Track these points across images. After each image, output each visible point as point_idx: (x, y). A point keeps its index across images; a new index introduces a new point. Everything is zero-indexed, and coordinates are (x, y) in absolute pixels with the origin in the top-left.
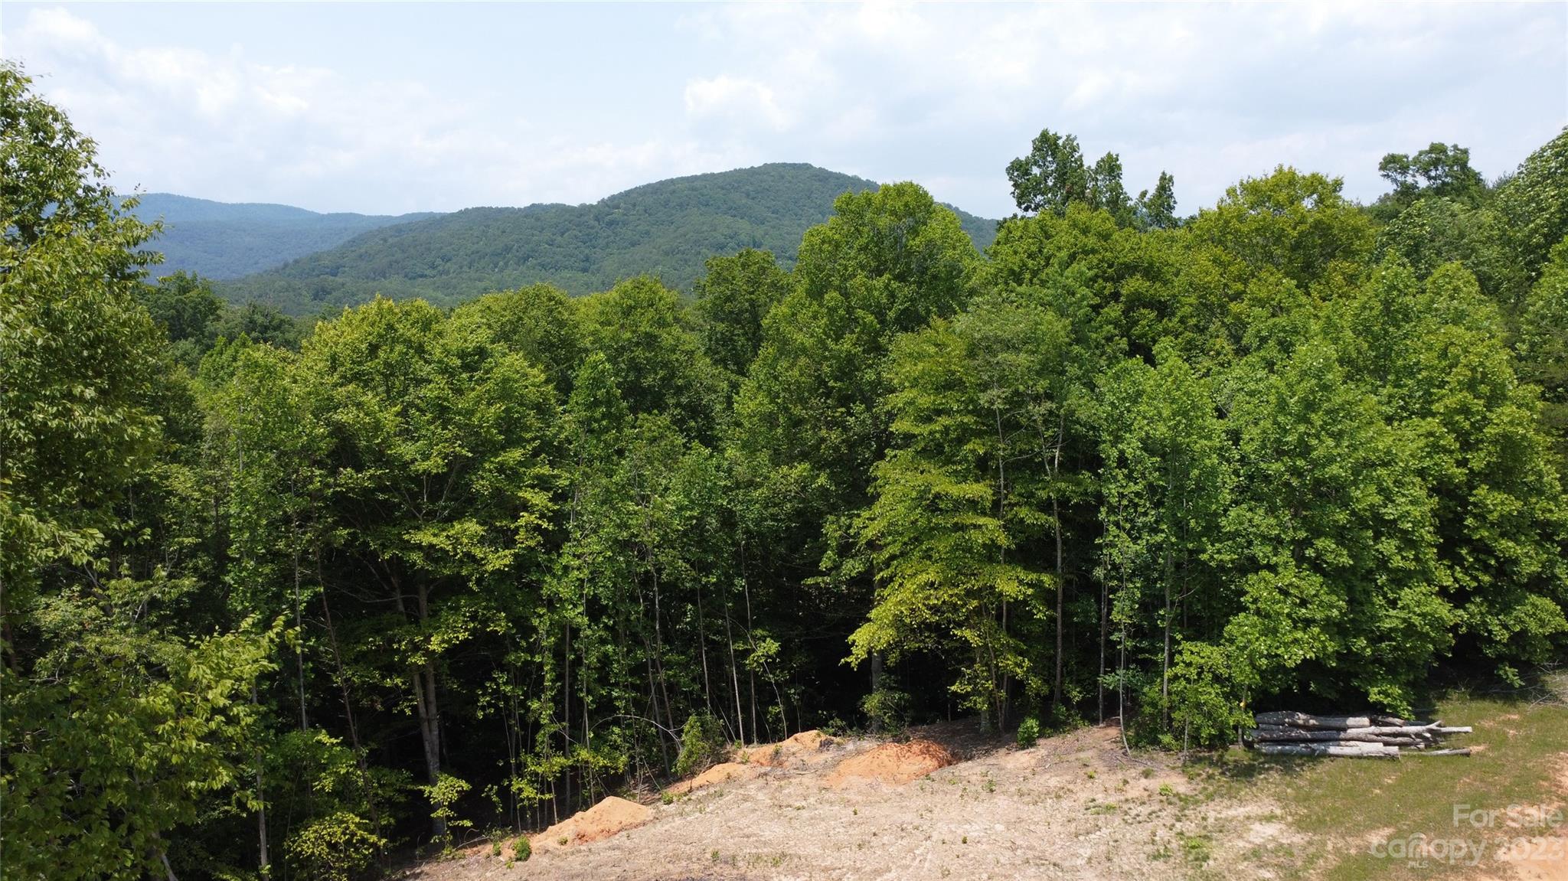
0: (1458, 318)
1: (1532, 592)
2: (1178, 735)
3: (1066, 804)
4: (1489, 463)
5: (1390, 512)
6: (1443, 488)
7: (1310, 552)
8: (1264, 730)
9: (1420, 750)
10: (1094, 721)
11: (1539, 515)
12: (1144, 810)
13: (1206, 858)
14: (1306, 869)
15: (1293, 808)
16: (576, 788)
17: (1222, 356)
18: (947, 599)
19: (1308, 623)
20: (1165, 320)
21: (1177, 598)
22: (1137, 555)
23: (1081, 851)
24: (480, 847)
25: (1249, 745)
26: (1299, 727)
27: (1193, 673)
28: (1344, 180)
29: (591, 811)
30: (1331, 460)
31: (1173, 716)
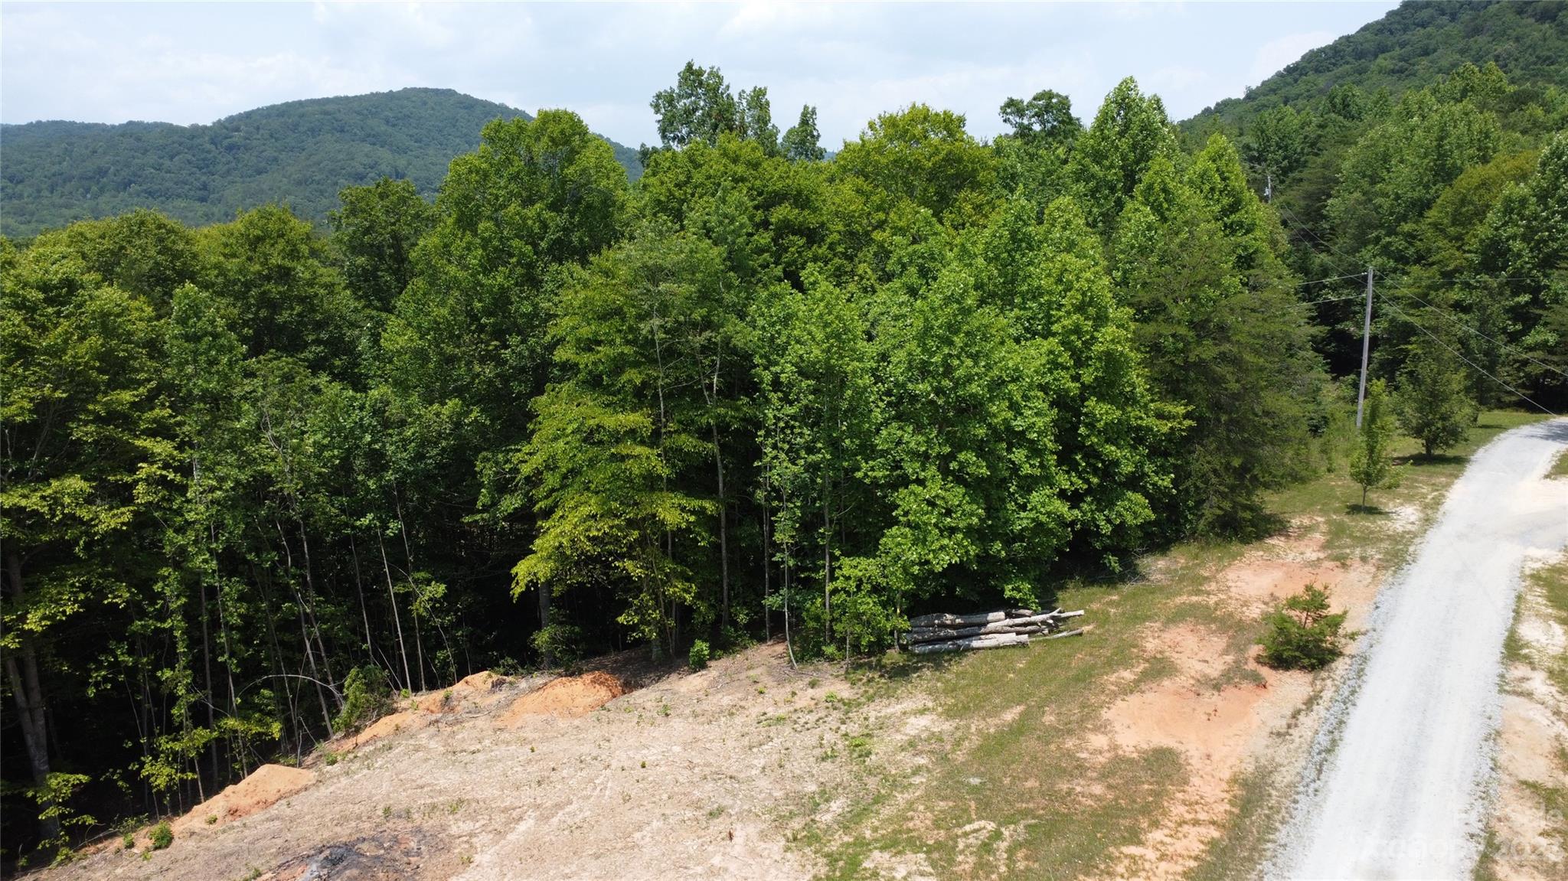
0: (1071, 246)
1: (1128, 490)
2: (841, 643)
3: (739, 720)
4: (1096, 377)
5: (1019, 424)
6: (1061, 401)
7: (953, 465)
8: (916, 632)
9: (1045, 635)
10: (762, 640)
11: (1134, 423)
12: (812, 718)
13: (868, 754)
14: (954, 751)
15: (942, 699)
16: (224, 764)
17: (864, 281)
18: (607, 530)
19: (953, 530)
20: (815, 246)
21: (835, 516)
22: (796, 476)
23: (755, 762)
24: (106, 843)
25: (904, 648)
26: (946, 626)
27: (852, 585)
28: (966, 117)
29: (242, 784)
30: (969, 379)
31: (835, 628)
